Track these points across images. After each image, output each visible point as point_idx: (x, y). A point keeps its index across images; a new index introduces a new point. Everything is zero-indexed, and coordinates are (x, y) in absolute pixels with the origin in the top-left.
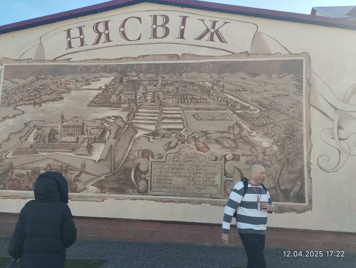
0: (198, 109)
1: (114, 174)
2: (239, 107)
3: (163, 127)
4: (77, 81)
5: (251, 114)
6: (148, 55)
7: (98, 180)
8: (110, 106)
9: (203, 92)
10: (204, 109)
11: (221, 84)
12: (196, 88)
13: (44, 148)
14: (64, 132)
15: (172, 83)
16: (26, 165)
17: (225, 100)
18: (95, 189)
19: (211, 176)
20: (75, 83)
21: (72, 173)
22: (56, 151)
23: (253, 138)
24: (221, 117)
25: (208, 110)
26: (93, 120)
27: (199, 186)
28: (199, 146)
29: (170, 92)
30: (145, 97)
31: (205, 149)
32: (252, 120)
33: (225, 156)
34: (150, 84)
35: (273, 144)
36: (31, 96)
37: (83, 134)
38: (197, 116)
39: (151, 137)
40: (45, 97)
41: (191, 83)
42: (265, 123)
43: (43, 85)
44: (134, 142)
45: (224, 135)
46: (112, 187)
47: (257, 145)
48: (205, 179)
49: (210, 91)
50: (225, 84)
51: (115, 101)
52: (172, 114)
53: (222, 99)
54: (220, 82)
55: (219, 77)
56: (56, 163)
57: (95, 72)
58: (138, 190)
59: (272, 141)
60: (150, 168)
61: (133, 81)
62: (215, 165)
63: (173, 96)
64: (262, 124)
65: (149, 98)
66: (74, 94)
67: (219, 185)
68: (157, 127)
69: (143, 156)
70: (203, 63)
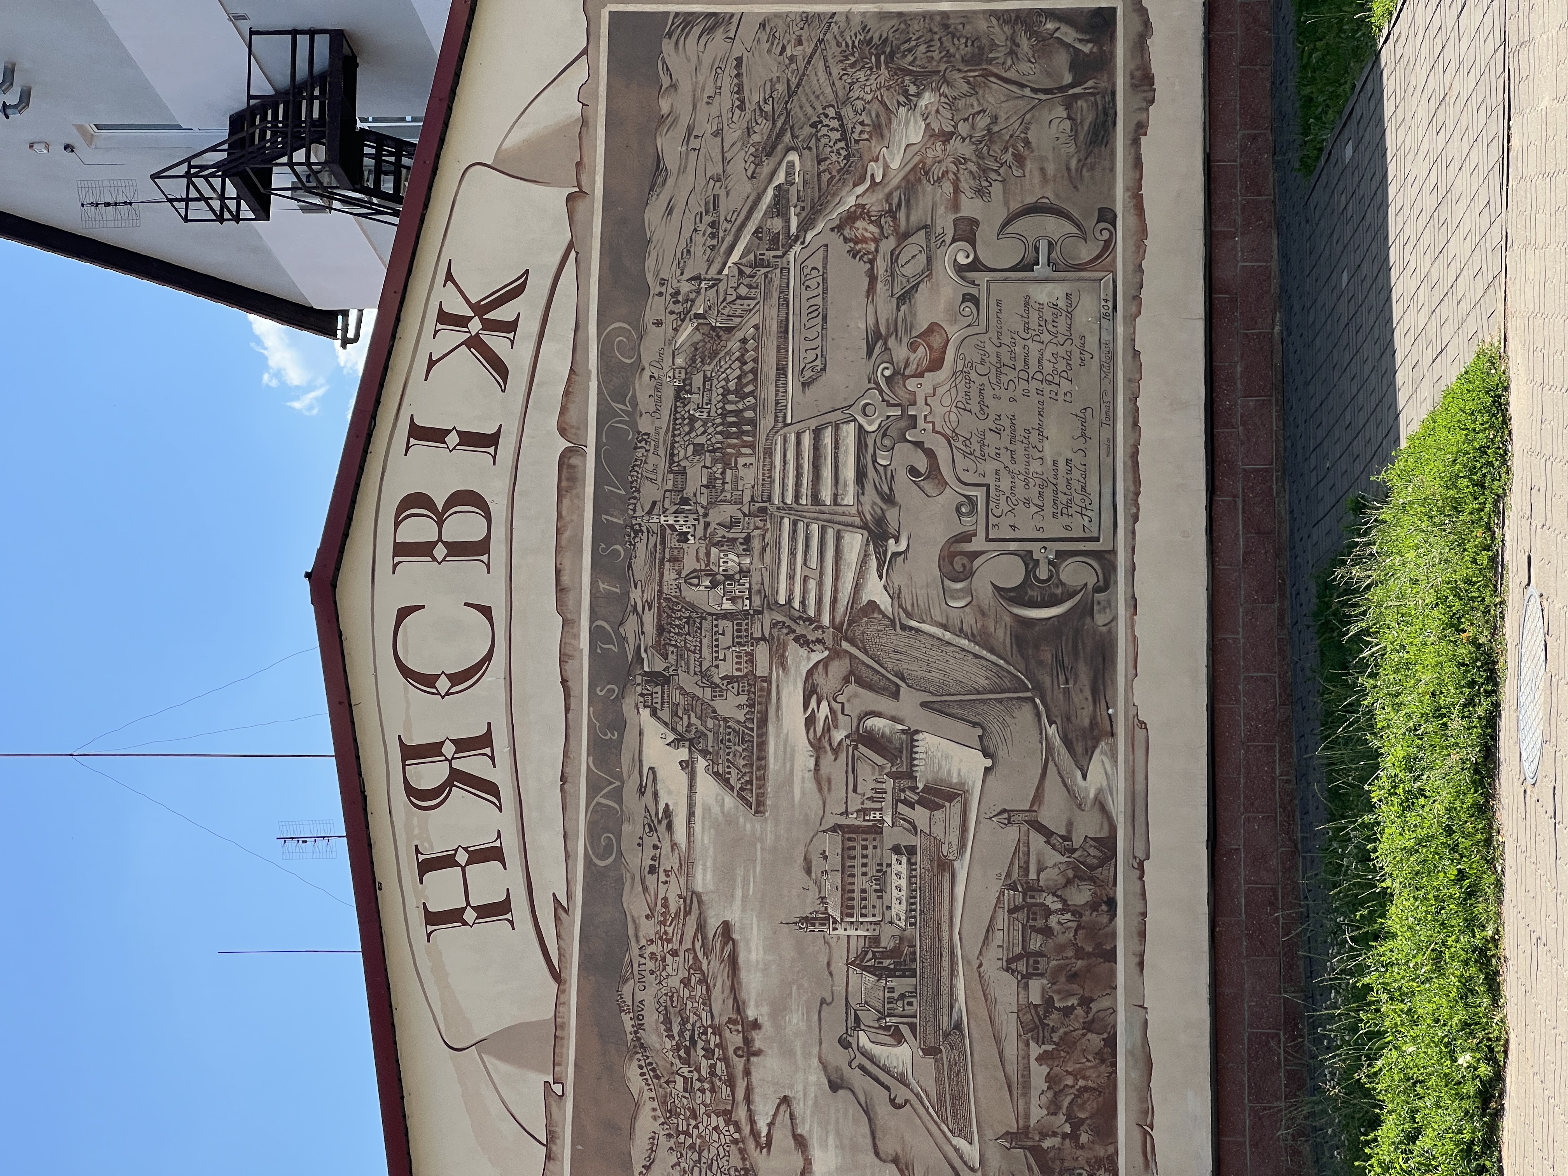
0: (781, 370)
1: (1039, 688)
2: (777, 224)
3: (849, 499)
4: (653, 870)
5: (805, 182)
6: (558, 572)
7: (1063, 751)
8: (763, 722)
9: (715, 353)
10: (782, 348)
11: (685, 288)
12: (697, 380)
13: (937, 994)
14: (870, 909)
15: (676, 473)
16: (1012, 1068)
17: (748, 271)
18: (1098, 764)
19: (1034, 316)
20: (663, 878)
21: (1039, 862)
22: (951, 939)
23: (893, 173)
24: (813, 283)
25: (786, 331)
26: (820, 790)
27: (1075, 361)
28: (925, 364)
29: (712, 479)
30: (729, 577)
31: (936, 341)
32: (825, 177)
33: (960, 269)
34: (675, 560)
35: (913, 108)
36: (713, 1073)
37: (876, 830)
38: (808, 373)
39: (892, 546)
40: (717, 1007)
41: (677, 398)
42: (837, 135)
43: (667, 1021)
44: (909, 615)
45: (881, 272)
46: (1088, 693)
47: (917, 159)
48: (1046, 337)
49: (714, 328)
50: (687, 276)
51: (743, 699)
52: (798, 468)
53: (746, 281)
54: (677, 293)
55: (660, 294)
56: (999, 937)
57: (617, 795)
58: (1098, 589)
59: (903, 111)
60: (1013, 546)
61: (661, 630)
62: (993, 304)
63: (727, 465)
64: (842, 144)
65: (732, 561)
66: (709, 876)
67: (1066, 287)
68: (852, 525)
69: (967, 574)
70: (602, 355)
